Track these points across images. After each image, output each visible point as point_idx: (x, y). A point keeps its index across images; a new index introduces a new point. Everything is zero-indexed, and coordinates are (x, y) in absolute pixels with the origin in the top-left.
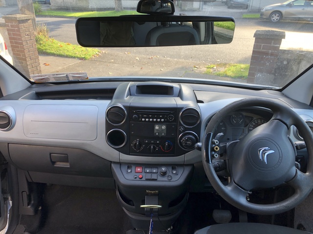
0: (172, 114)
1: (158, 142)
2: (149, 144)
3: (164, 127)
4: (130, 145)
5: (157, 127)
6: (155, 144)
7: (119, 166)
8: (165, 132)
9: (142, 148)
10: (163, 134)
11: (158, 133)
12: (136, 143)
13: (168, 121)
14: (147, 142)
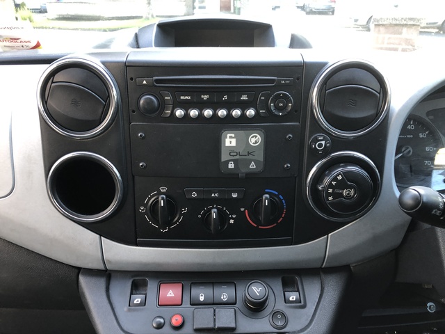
0: (285, 87)
1: (235, 195)
2: (205, 202)
3: (255, 139)
4: (135, 210)
5: (230, 141)
6: (225, 201)
7: (102, 282)
8: (260, 156)
9: (179, 219)
10: (253, 166)
11: (235, 161)
12: (157, 202)
13: (270, 117)
14: (194, 195)
